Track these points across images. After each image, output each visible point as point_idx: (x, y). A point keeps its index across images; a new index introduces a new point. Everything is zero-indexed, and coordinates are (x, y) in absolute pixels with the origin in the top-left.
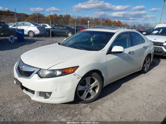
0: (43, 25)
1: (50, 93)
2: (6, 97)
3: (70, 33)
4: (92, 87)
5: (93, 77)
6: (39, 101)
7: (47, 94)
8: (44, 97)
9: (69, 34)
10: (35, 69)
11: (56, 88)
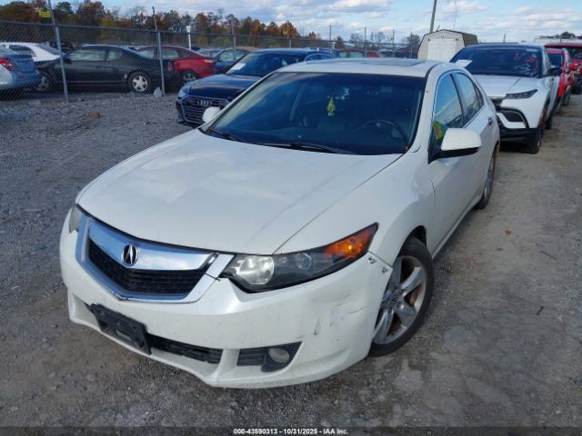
0: (11, 47)
1: (291, 349)
2: (56, 391)
3: (141, 78)
4: (405, 294)
5: (411, 257)
6: (243, 385)
7: (273, 353)
8: (259, 367)
9: (135, 81)
10: (209, 259)
11: (318, 323)
